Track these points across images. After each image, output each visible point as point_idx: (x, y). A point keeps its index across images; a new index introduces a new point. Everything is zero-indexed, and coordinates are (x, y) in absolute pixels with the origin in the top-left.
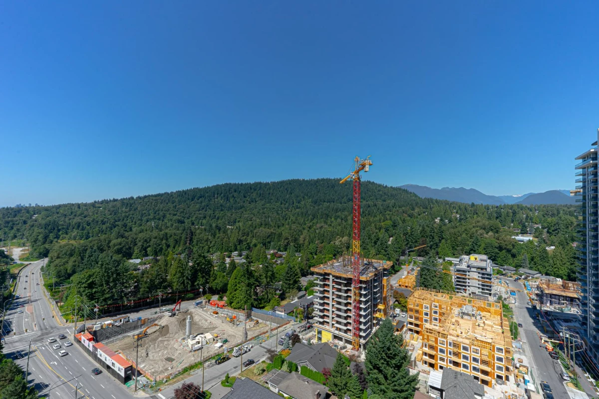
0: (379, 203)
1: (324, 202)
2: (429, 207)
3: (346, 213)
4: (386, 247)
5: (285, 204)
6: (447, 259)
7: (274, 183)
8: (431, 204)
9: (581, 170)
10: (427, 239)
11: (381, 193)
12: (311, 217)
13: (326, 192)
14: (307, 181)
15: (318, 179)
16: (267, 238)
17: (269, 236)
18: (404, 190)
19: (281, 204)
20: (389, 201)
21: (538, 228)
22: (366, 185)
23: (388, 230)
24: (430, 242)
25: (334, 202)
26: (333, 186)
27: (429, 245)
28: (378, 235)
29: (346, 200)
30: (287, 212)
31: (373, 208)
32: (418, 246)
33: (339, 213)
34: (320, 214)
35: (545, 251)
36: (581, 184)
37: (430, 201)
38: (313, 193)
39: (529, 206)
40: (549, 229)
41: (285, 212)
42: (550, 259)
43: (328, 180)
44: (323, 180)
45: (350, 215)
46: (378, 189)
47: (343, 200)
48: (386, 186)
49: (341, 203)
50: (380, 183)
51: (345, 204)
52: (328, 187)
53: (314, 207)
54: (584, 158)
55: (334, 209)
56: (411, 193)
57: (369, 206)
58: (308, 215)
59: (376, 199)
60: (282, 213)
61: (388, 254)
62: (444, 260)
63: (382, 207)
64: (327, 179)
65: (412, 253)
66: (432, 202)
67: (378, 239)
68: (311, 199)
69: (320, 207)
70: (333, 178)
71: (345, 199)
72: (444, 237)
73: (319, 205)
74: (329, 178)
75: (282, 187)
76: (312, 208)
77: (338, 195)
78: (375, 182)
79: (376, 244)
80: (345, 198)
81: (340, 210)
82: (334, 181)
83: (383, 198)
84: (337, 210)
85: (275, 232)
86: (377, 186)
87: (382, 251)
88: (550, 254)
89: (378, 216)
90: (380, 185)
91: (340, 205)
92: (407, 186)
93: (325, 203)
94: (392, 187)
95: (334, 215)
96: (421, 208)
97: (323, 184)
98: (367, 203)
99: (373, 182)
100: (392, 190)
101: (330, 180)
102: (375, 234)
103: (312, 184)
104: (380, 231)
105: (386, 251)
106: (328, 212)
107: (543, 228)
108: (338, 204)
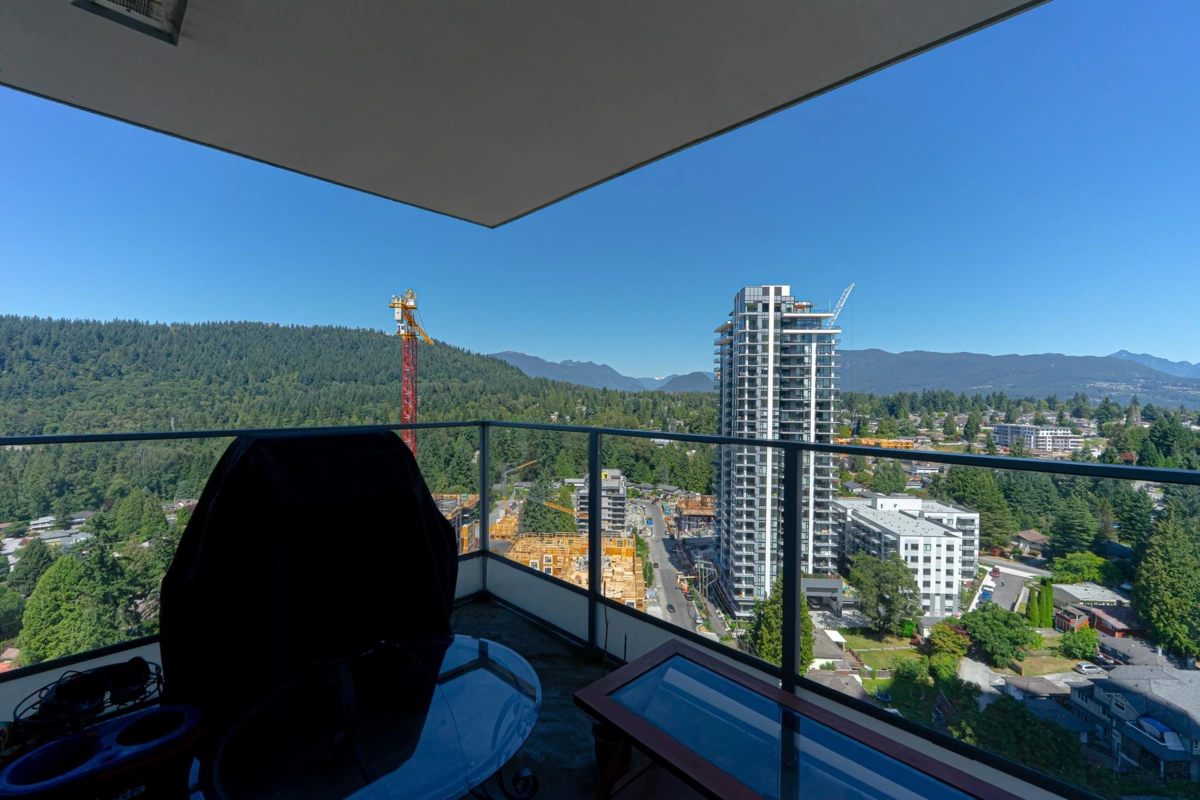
0: (455, 384)
1: (333, 379)
2: (541, 395)
3: (386, 405)
4: (468, 470)
5: (222, 383)
6: (567, 480)
7: (184, 327)
8: (545, 388)
9: (719, 347)
10: (539, 450)
11: (459, 364)
12: (297, 413)
13: (337, 359)
14: (285, 329)
15: (316, 327)
16: (166, 471)
17: (172, 464)
18: (501, 362)
19: (210, 381)
20: (474, 382)
21: (680, 425)
22: (429, 349)
23: (472, 437)
24: (543, 454)
25: (356, 381)
26: (354, 346)
27: (541, 460)
28: (453, 448)
29: (385, 378)
30: (228, 402)
31: (443, 395)
32: (524, 463)
33: (370, 404)
34: (322, 407)
35: (685, 457)
36: (718, 365)
37: (544, 382)
38: (303, 358)
39: (671, 394)
40: (691, 426)
41: (221, 402)
42: (691, 468)
43: (342, 332)
44: (329, 330)
45: (394, 408)
46: (452, 357)
47: (379, 376)
48: (469, 352)
49: (374, 385)
50: (457, 345)
51: (384, 387)
52: (342, 347)
53: (306, 391)
54: (722, 331)
55: (358, 395)
56: (512, 368)
57: (435, 391)
58: (290, 409)
59: (450, 378)
60: (213, 404)
61: (471, 482)
62: (563, 483)
63: (460, 394)
64: (339, 329)
65: (513, 477)
66: (547, 385)
67: (452, 456)
68: (297, 373)
69: (322, 391)
70: (354, 328)
71: (383, 376)
72: (564, 444)
73: (319, 388)
74: (343, 325)
75: (211, 340)
76: (300, 393)
77: (368, 365)
78: (448, 343)
79: (448, 465)
80: (383, 372)
81: (371, 399)
82: (355, 336)
83: (462, 375)
84: (363, 399)
85: (190, 453)
86: (452, 351)
87: (460, 477)
88: (691, 459)
89: (453, 411)
90: (456, 350)
91: (371, 387)
92: (507, 354)
93: (334, 382)
94: (478, 355)
95: (358, 408)
96: (530, 395)
97: (328, 339)
98: (431, 384)
99: (444, 343)
100: (479, 360)
101: (346, 330)
102: (446, 445)
103: (300, 338)
104: (456, 440)
105: (467, 477)
106: (341, 403)
107: (685, 425)
108: (366, 387)
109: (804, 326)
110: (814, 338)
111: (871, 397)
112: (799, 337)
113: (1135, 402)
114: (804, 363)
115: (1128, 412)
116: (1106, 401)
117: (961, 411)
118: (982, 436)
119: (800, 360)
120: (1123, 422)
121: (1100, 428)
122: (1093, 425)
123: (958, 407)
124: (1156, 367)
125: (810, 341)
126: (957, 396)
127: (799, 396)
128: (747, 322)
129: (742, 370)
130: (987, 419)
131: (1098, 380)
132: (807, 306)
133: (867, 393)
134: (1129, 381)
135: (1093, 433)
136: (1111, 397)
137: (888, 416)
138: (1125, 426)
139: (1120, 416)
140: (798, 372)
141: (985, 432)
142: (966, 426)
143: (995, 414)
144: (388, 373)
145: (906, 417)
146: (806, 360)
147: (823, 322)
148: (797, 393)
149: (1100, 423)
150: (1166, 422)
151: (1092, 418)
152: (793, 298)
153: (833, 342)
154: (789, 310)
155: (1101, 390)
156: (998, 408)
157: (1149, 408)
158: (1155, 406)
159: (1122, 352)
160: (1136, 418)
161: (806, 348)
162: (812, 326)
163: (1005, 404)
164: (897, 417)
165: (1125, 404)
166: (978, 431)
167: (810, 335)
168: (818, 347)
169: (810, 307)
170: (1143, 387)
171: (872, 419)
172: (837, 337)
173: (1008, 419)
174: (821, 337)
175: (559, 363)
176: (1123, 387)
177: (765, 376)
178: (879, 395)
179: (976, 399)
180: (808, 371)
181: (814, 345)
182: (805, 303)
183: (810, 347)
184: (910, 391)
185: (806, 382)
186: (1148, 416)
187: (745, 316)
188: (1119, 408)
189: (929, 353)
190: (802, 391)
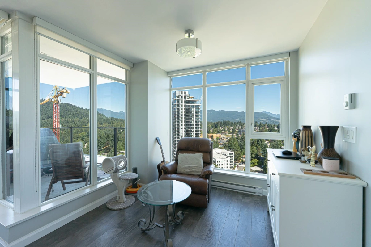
0: (77, 119)
2: (111, 123)
6: (121, 152)
8: (113, 121)
10: (110, 142)
11: (78, 112)
20: (85, 119)
22: (65, 106)
23: (84, 139)
24: (112, 143)
27: (111, 145)
31: (71, 123)
32: (105, 147)
37: (113, 119)
46: (75, 110)
48: (82, 108)
50: (77, 106)
51: (44, 121)
57: (68, 122)
59: (74, 117)
63: (79, 123)
66: (114, 120)
72: (120, 139)
83: (80, 116)
86: (75, 108)
90: (77, 107)
96: (107, 123)
98: (66, 120)
99: (71, 105)
100: (87, 111)
104: (77, 140)
109: (192, 103)
110: (195, 106)
111: (211, 123)
112: (191, 106)
113: (266, 123)
114: (192, 113)
115: (265, 125)
116: (261, 123)
117: (232, 126)
118: (236, 132)
119: (191, 113)
120: (264, 128)
121: (259, 129)
122: (258, 129)
123: (231, 125)
124: (270, 115)
125: (194, 107)
126: (231, 122)
127: (191, 123)
128: (177, 101)
129: (175, 115)
130: (237, 128)
131: (259, 118)
132: (193, 97)
133: (210, 122)
134: (265, 118)
135: (258, 131)
136: (262, 122)
137: (215, 128)
138: (264, 129)
139: (263, 127)
140: (191, 116)
141: (237, 131)
142: (232, 130)
143: (239, 127)
144: (46, 115)
145: (219, 128)
146: (193, 112)
147: (197, 102)
148: (191, 122)
149: (260, 128)
150: (271, 128)
151: (258, 127)
152: (189, 95)
153: (199, 108)
154: (188, 98)
155: (260, 120)
156: (239, 125)
157: (268, 124)
158: (270, 124)
159: (264, 111)
160: (266, 127)
161: (193, 109)
162: (194, 103)
163: (241, 124)
164: (217, 128)
165: (264, 124)
166: (235, 131)
167: (194, 105)
168: (196, 109)
169: (194, 98)
170: (268, 120)
171: (211, 129)
172: (200, 106)
173: (242, 128)
174: (197, 106)
175: (118, 112)
176: (264, 120)
177: (182, 117)
178: (213, 122)
179: (235, 123)
180: (193, 116)
181: (195, 108)
182: (192, 97)
183: (194, 109)
184: (220, 121)
185: (193, 119)
186: (268, 126)
187: (176, 100)
188: (263, 124)
189: (225, 111)
190: (192, 121)
